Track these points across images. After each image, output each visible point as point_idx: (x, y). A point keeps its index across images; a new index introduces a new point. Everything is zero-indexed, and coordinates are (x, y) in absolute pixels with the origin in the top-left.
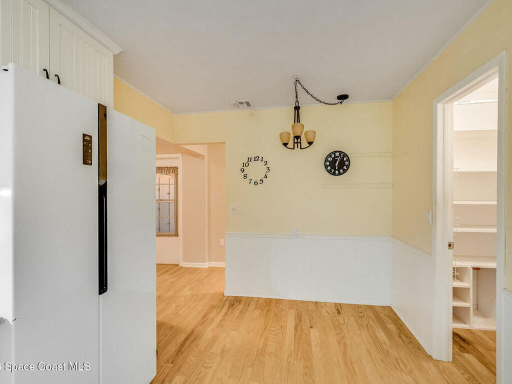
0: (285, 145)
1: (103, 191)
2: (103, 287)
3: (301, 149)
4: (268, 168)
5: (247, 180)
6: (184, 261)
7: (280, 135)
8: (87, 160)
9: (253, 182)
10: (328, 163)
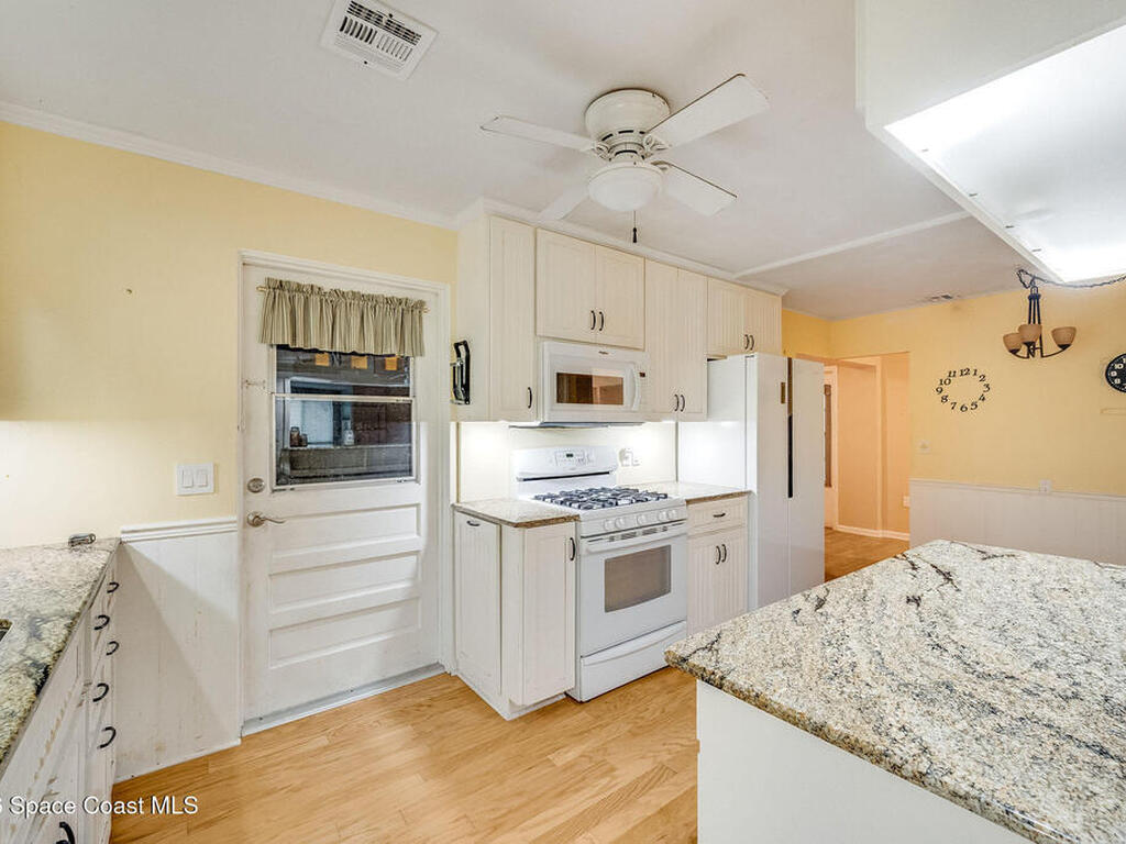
0: (1014, 352)
1: (790, 419)
2: (790, 495)
3: (1042, 356)
4: (987, 386)
5: (948, 405)
6: (840, 524)
7: (1004, 338)
8: (783, 402)
9: (958, 407)
10: (1114, 374)
